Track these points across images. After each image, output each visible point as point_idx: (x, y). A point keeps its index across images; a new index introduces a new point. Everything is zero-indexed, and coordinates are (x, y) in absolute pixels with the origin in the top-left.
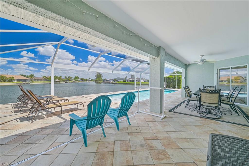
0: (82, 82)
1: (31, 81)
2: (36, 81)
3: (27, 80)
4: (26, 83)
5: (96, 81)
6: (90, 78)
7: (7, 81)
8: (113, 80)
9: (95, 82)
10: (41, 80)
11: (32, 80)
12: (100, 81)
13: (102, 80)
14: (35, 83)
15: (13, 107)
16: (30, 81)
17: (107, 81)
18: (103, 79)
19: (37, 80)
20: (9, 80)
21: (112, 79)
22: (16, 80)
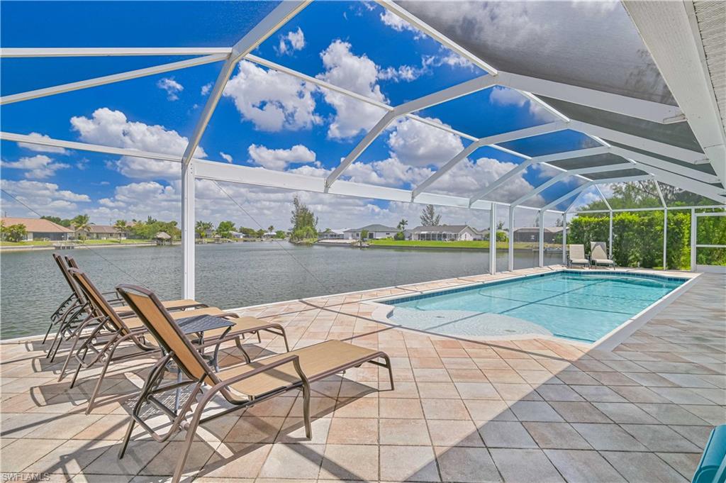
0: (245, 241)
1: (79, 238)
2: (93, 239)
3: (66, 233)
4: (63, 245)
5: (295, 238)
6: (271, 228)
7: (5, 238)
8: (358, 235)
9: (290, 242)
10: (111, 234)
11: (81, 235)
12: (308, 236)
13: (316, 234)
14: (91, 244)
15: (34, 359)
16: (74, 238)
17: (334, 236)
18: (318, 231)
19: (98, 236)
20: (10, 236)
21: (352, 231)
22: (32, 235)
